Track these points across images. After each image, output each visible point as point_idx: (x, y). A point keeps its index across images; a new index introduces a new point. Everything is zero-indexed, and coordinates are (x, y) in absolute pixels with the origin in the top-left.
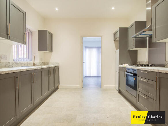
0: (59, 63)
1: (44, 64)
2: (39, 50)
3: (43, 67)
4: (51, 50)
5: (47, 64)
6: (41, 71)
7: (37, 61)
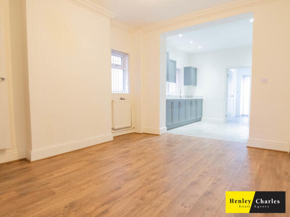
0: (202, 97)
1: (188, 97)
2: (185, 85)
3: (187, 98)
4: (196, 84)
5: (192, 97)
6: (185, 101)
7: (183, 94)
